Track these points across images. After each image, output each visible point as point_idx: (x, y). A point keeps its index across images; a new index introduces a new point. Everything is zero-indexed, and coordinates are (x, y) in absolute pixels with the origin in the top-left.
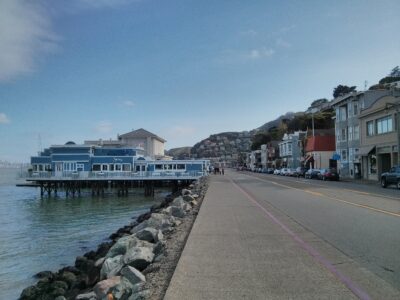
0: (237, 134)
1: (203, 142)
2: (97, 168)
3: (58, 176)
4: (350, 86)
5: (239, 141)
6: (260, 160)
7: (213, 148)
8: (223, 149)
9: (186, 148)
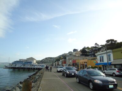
0: (52, 58)
1: (44, 59)
2: (25, 65)
3: (17, 66)
4: (76, 49)
5: (52, 59)
6: (56, 65)
7: (46, 61)
8: (48, 61)
9: (39, 61)
